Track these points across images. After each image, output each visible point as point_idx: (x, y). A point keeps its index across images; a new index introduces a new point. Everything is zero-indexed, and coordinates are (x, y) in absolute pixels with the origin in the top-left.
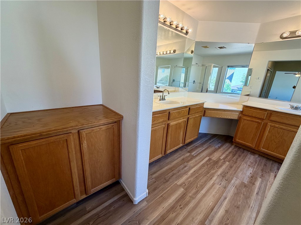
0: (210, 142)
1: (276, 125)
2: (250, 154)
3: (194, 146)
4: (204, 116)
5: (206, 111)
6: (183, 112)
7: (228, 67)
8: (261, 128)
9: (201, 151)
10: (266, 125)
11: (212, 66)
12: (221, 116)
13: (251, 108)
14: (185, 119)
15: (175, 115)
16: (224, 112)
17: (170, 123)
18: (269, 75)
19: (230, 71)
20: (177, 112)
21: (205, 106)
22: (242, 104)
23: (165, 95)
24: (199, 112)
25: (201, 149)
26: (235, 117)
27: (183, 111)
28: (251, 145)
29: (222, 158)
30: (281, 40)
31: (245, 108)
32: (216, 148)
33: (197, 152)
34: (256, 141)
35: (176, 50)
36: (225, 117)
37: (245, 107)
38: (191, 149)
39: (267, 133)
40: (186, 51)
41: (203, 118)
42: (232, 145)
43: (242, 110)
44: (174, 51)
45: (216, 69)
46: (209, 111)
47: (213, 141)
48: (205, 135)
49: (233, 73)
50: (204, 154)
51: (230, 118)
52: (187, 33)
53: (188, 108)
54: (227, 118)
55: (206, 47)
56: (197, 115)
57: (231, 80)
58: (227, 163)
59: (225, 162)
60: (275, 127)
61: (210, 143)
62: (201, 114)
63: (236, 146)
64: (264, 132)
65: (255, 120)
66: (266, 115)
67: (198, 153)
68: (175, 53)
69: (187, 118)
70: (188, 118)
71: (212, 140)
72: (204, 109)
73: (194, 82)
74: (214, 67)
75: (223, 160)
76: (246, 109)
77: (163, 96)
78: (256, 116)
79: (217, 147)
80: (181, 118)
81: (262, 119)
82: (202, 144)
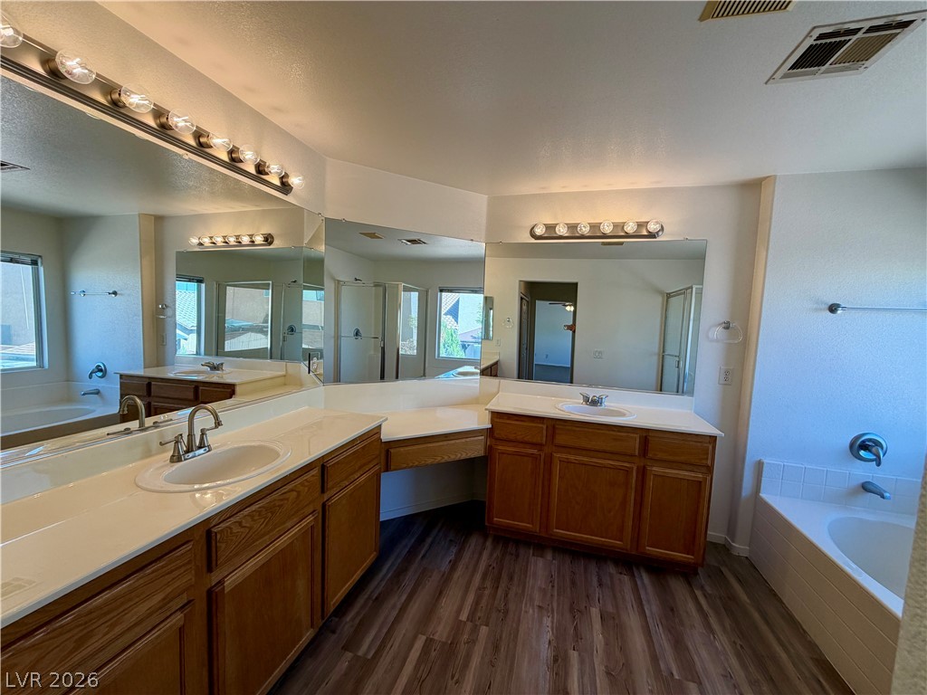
0: (423, 552)
1: (569, 457)
2: (533, 555)
3: (369, 598)
4: (387, 469)
5: (392, 451)
6: (295, 493)
7: (441, 291)
8: (542, 471)
9: (395, 613)
10: (549, 460)
11: (401, 288)
12: (439, 458)
13: (509, 419)
14: (311, 518)
15: (250, 528)
16: (445, 443)
17: (221, 582)
18: (525, 307)
19: (448, 300)
20: (259, 512)
21: (387, 435)
22: (486, 409)
23: (202, 430)
24: (364, 465)
25: (394, 607)
26: (476, 449)
27: (292, 490)
28: (530, 526)
29: (464, 617)
30: (533, 241)
31: (496, 420)
32: (443, 575)
33: (380, 630)
34: (539, 510)
35: (272, 237)
36: (453, 457)
37: (496, 415)
38: (357, 621)
39: (556, 480)
40: (306, 242)
41: (384, 476)
42: (486, 537)
43: (490, 426)
44: (268, 239)
45: (415, 296)
46: (402, 449)
47: (432, 543)
48: (406, 522)
49: (458, 301)
50: (406, 627)
51: (464, 456)
52: (285, 187)
53: (316, 471)
54: (457, 459)
55: (373, 236)
56: (363, 478)
57: (456, 317)
58: (484, 630)
59: (475, 630)
60: (569, 462)
61: (424, 556)
62: (377, 467)
63: (497, 540)
64: (550, 480)
65: (523, 450)
66: (545, 432)
67: (385, 630)
68: (271, 247)
69: (320, 509)
70: (324, 506)
71: (429, 540)
72: (383, 445)
73: (357, 333)
74: (406, 289)
75: (469, 625)
76: (498, 420)
77: (191, 435)
78: (525, 439)
79: (445, 566)
80: (289, 524)
81: (539, 445)
82: (400, 573)
